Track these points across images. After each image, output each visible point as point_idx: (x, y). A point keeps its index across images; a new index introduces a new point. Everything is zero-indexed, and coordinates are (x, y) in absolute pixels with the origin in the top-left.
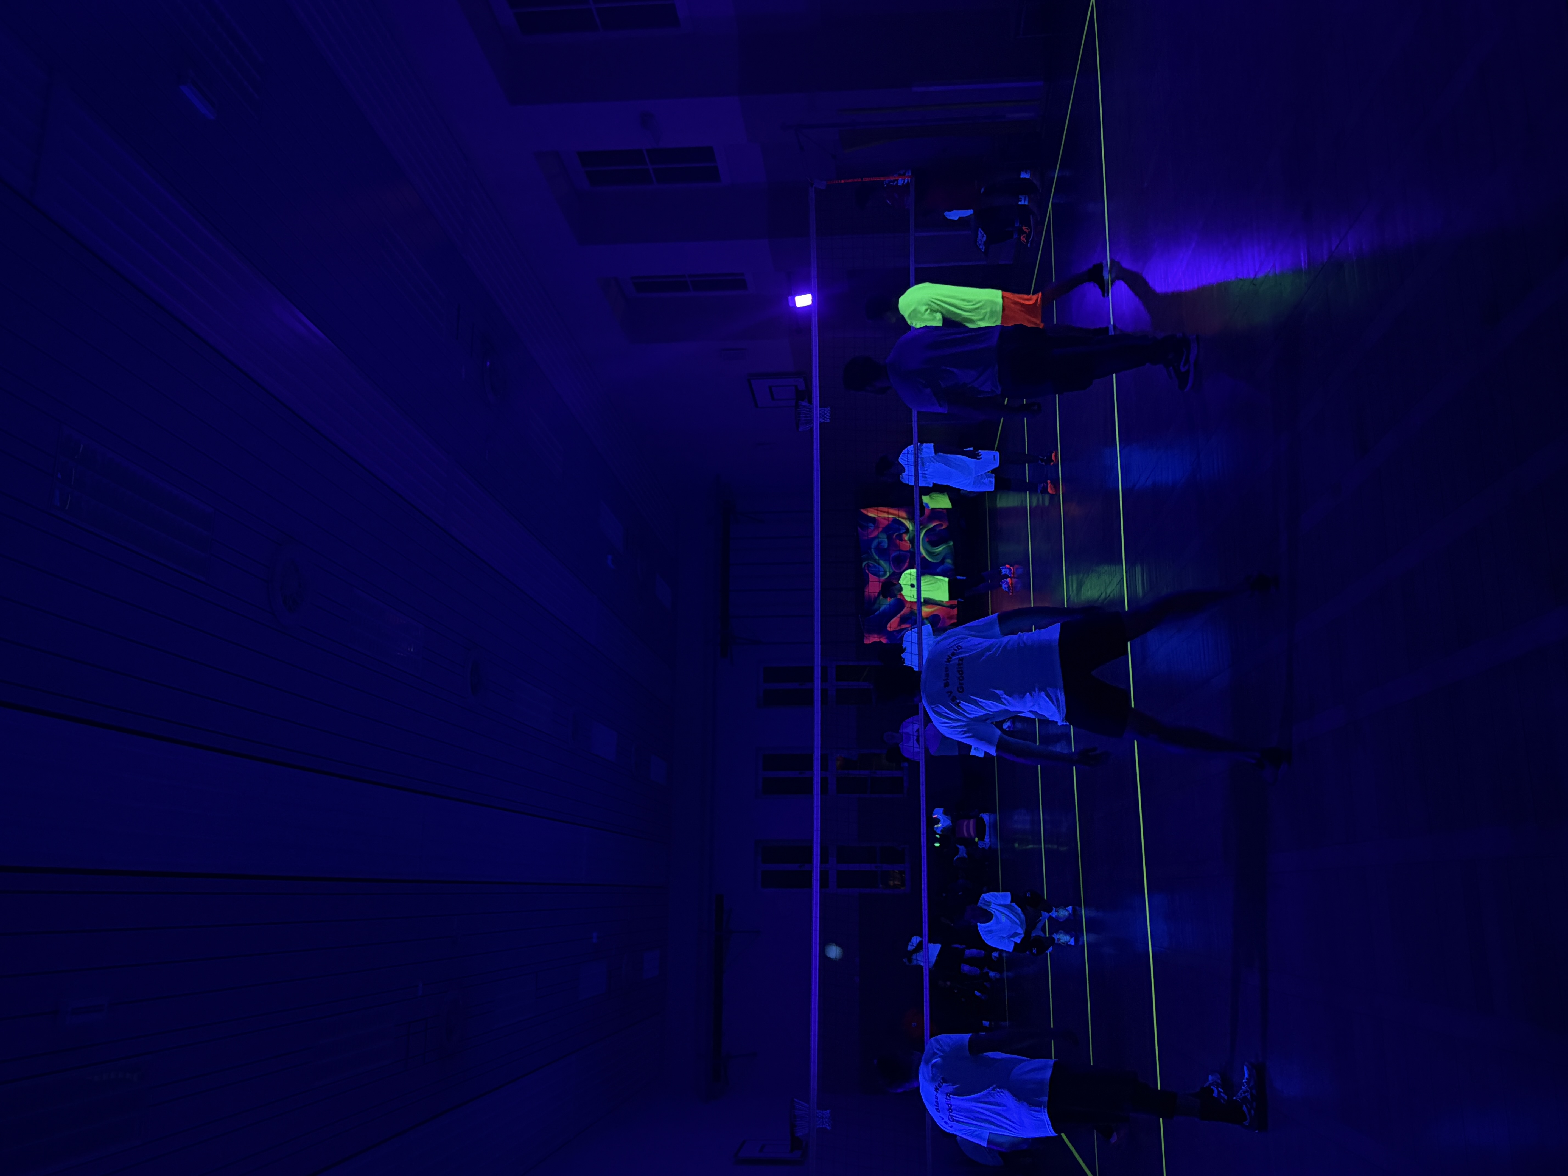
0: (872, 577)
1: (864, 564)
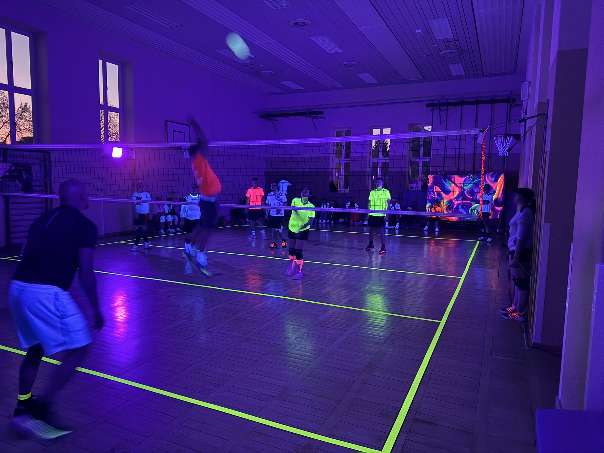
0: (462, 179)
1: (472, 176)
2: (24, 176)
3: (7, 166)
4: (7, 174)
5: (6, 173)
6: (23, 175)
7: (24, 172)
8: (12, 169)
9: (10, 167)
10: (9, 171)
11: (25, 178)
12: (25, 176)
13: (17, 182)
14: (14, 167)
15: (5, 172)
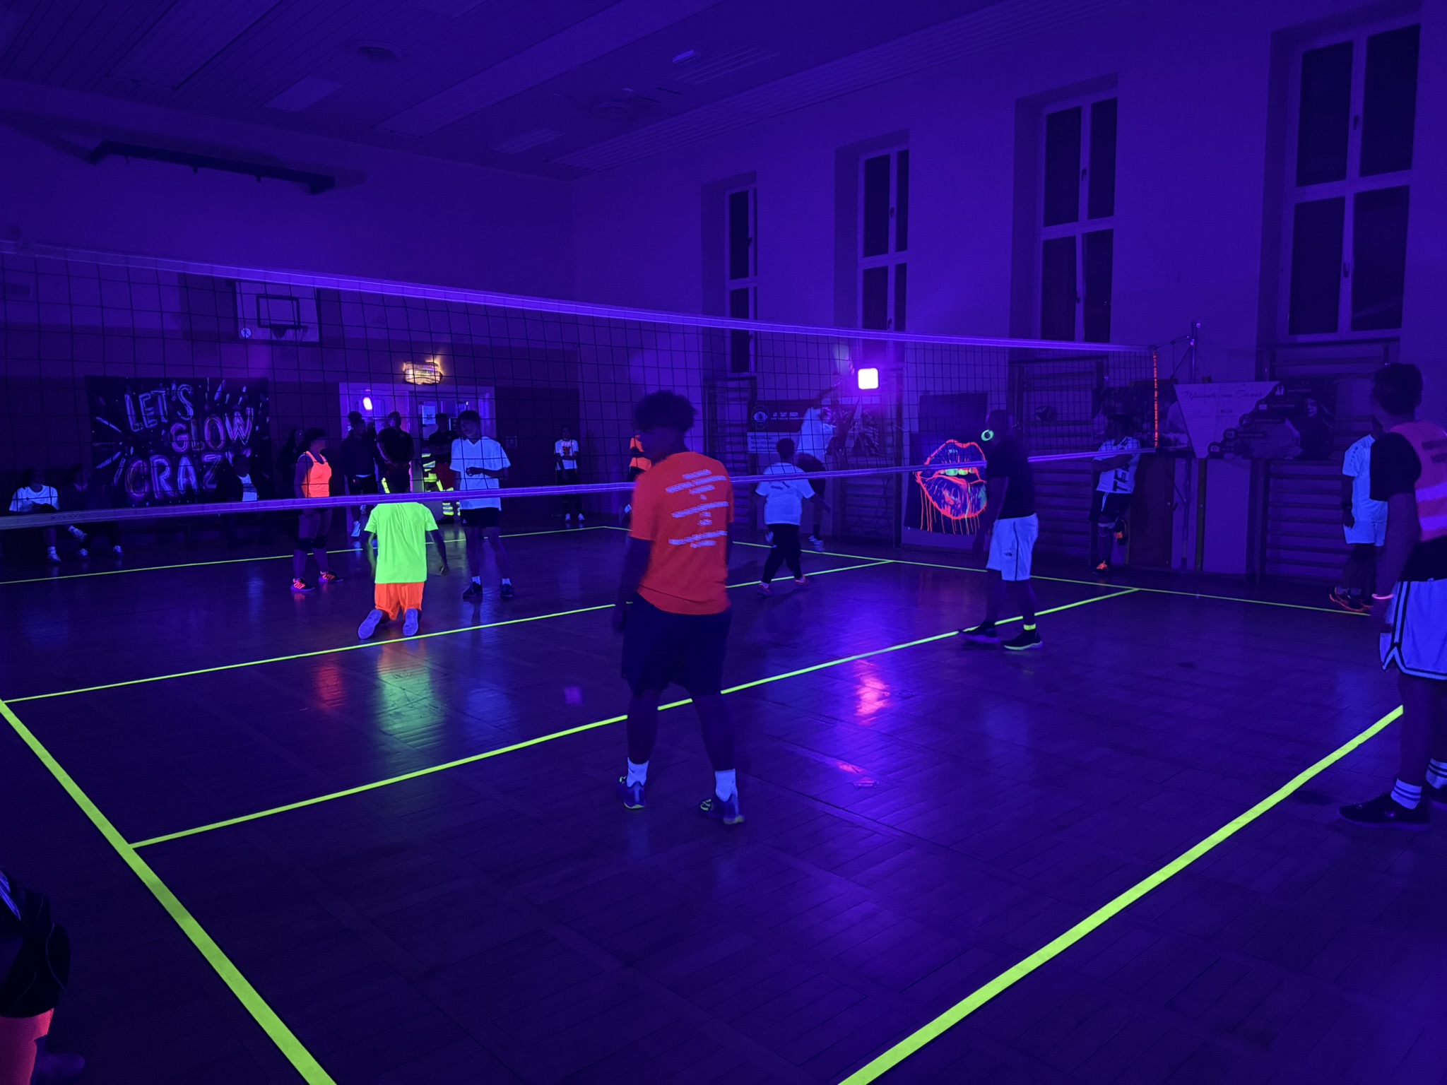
2: (1311, 411)
3: (1266, 387)
4: (1263, 407)
5: (1261, 404)
6: (1309, 407)
7: (1310, 400)
8: (1278, 393)
9: (1275, 389)
10: (1271, 398)
11: (1311, 415)
12: (1313, 410)
13: (1288, 423)
14: (1283, 390)
15: (1259, 402)
